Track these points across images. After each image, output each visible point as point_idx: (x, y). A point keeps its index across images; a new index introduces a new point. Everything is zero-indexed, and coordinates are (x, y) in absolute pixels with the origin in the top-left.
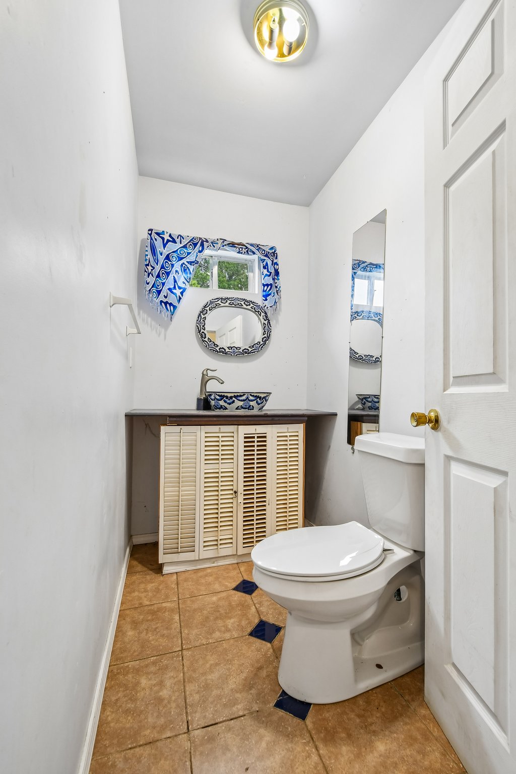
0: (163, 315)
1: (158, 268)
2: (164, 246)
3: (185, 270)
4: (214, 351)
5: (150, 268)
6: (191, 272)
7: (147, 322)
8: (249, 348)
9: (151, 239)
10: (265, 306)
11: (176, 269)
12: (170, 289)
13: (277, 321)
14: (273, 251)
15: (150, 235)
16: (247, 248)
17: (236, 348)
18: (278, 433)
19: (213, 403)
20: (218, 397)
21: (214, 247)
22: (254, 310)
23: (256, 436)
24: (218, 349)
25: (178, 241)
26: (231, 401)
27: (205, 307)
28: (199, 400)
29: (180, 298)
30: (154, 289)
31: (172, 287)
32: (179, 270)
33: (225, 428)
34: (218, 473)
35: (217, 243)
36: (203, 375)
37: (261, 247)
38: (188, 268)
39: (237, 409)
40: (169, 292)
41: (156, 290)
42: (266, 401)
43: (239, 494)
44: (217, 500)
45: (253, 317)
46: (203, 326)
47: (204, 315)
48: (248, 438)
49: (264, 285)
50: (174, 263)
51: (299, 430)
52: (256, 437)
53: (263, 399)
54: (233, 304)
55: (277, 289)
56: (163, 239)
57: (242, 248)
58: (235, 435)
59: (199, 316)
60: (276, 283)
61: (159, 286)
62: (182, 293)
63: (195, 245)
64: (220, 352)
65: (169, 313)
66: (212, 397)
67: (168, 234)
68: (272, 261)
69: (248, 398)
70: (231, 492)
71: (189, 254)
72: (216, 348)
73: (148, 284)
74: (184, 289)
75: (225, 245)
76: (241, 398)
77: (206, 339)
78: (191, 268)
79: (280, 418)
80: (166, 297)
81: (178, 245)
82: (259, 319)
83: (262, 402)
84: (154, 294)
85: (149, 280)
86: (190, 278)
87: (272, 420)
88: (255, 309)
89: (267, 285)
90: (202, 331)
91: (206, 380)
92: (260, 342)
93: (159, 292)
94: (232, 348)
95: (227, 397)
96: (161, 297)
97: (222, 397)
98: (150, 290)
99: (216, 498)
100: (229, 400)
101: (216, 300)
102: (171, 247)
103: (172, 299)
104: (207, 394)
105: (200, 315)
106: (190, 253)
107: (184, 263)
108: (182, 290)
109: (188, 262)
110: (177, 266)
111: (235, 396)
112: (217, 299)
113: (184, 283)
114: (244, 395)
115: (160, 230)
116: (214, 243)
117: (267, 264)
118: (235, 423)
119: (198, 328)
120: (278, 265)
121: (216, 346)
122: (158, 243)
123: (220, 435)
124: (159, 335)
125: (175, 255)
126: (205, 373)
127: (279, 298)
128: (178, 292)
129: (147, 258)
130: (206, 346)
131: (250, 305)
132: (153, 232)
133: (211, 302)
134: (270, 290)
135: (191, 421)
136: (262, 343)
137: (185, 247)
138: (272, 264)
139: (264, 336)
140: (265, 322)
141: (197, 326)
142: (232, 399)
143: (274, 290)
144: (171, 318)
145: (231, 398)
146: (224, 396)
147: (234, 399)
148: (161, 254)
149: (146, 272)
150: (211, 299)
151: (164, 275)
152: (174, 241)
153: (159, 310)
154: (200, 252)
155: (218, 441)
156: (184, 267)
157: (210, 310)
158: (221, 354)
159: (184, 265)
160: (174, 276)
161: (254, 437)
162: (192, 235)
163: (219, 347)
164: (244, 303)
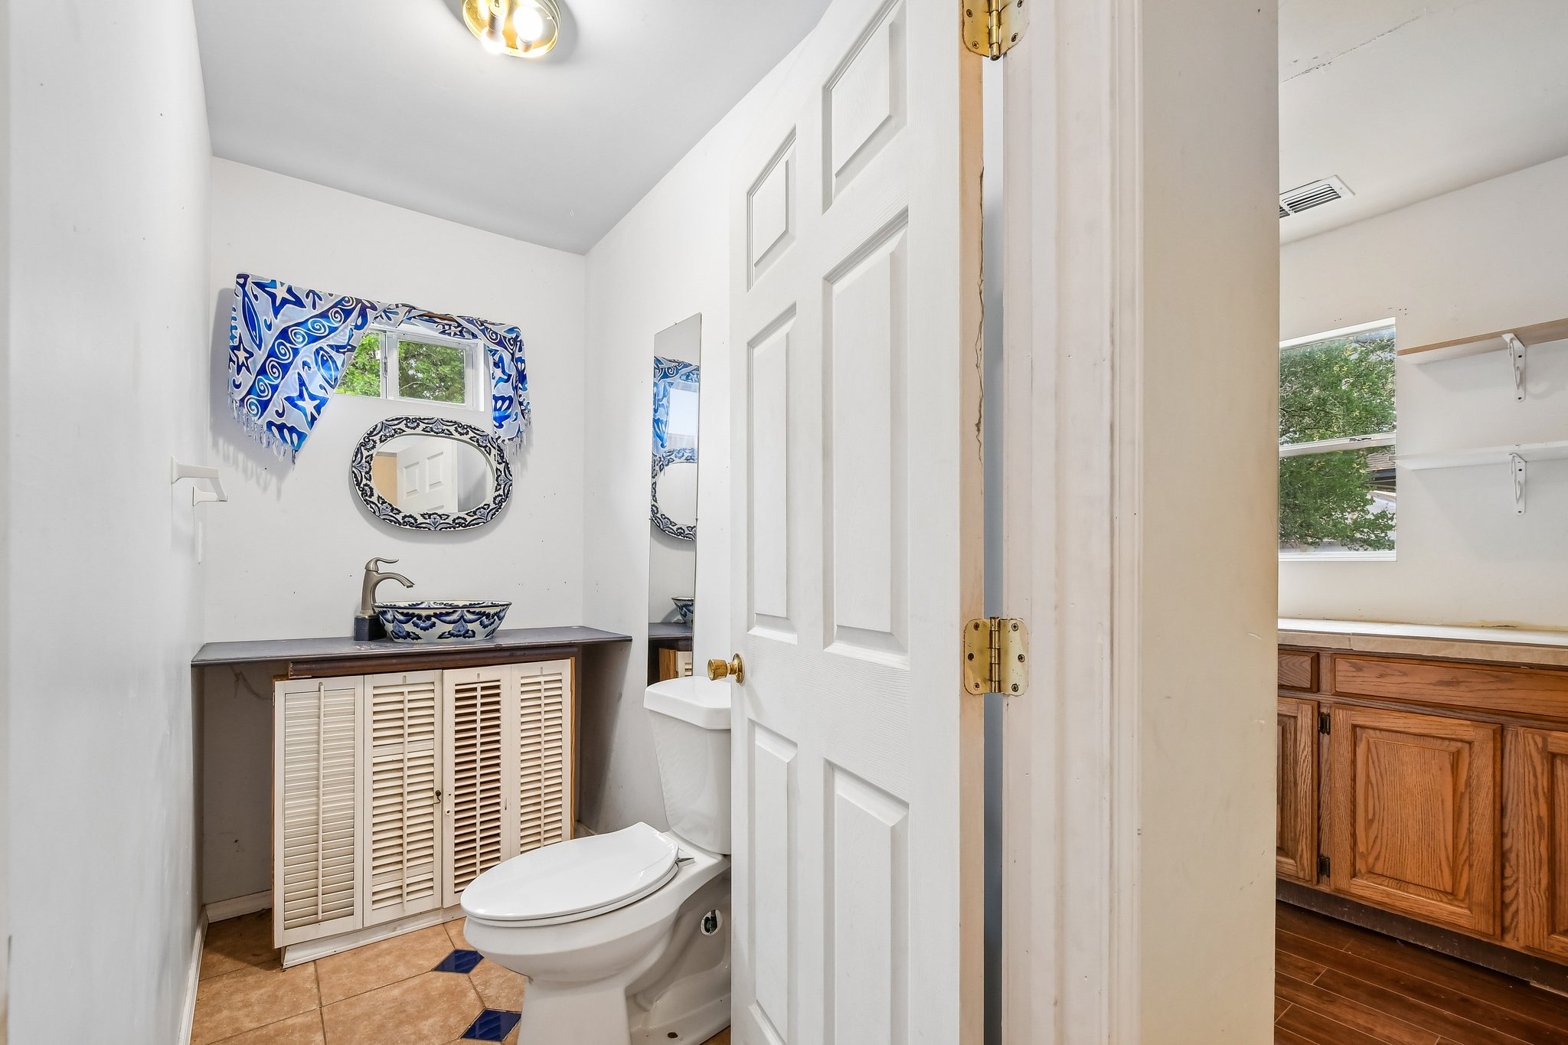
0: (275, 452)
1: (260, 356)
2: (276, 312)
3: (324, 361)
4: (391, 521)
5: (242, 355)
6: (339, 365)
7: (236, 462)
8: (466, 517)
9: (245, 294)
10: (499, 437)
11: (305, 359)
12: (289, 399)
13: (524, 465)
14: (514, 336)
15: (243, 286)
16: (459, 325)
17: (440, 516)
18: (522, 678)
19: (389, 627)
20: (401, 618)
21: (390, 319)
22: (476, 444)
23: (479, 686)
24: (399, 517)
25: (308, 302)
26: (428, 623)
27: (370, 434)
28: (359, 621)
29: (314, 419)
30: (253, 398)
31: (295, 394)
32: (311, 360)
33: (413, 677)
34: (402, 761)
35: (397, 313)
36: (368, 570)
37: (490, 326)
38: (331, 357)
39: (440, 637)
40: (287, 404)
41: (257, 400)
42: (500, 619)
43: (445, 795)
44: (401, 811)
45: (477, 455)
46: (367, 473)
47: (368, 450)
48: (464, 693)
49: (496, 399)
50: (298, 346)
51: (564, 670)
52: (479, 689)
53: (493, 617)
54: (432, 431)
55: (523, 408)
56: (273, 296)
57: (450, 325)
58: (437, 688)
59: (357, 453)
60: (520, 396)
61: (264, 391)
62: (318, 408)
63: (348, 313)
64: (405, 523)
65: (289, 447)
66: (389, 616)
67: (285, 288)
68: (513, 355)
69: (462, 617)
70: (431, 794)
71: (333, 330)
72: (397, 516)
73: (238, 386)
74: (323, 402)
75: (414, 317)
76: (448, 618)
77: (374, 499)
78: (339, 358)
79: (527, 652)
80: (280, 415)
81: (307, 312)
82: (488, 460)
83: (493, 623)
84: (253, 407)
85: (239, 379)
86: (336, 379)
87: (512, 656)
88: (477, 442)
89: (503, 399)
90: (364, 481)
91: (375, 581)
92: (489, 505)
93: (265, 405)
94: (430, 515)
95: (419, 617)
96: (270, 415)
97: (409, 617)
98: (242, 400)
99: (399, 808)
100: (424, 621)
101: (396, 422)
102: (291, 315)
103: (294, 418)
104: (377, 610)
105: (358, 451)
106: (336, 329)
107: (321, 348)
108: (318, 402)
109: (331, 346)
110: (307, 353)
111: (435, 615)
112: (397, 419)
113: (321, 387)
114: (454, 612)
115: (266, 278)
116: (389, 312)
117: (501, 358)
118: (437, 665)
119: (356, 477)
120: (523, 361)
121: (395, 511)
122: (262, 306)
123: (406, 690)
124: (265, 489)
125: (301, 330)
126: (372, 566)
127: (526, 425)
128: (309, 405)
129: (236, 333)
130: (374, 512)
131: (467, 433)
132: (249, 280)
133: (385, 426)
134: (508, 408)
135: (343, 667)
136: (493, 506)
137: (324, 315)
138: (512, 360)
139: (497, 493)
140: (499, 467)
141: (353, 472)
142: (430, 620)
143: (516, 409)
144: (294, 457)
145: (428, 618)
146: (413, 615)
147: (433, 619)
148: (269, 327)
149: (234, 362)
150: (383, 419)
151: (275, 370)
152: (299, 303)
153: (264, 441)
154: (358, 328)
155: (402, 702)
156: (323, 356)
157: (381, 442)
158: (408, 527)
159: (321, 352)
160: (299, 374)
161: (475, 689)
162: (340, 292)
163: (402, 515)
164: (456, 430)
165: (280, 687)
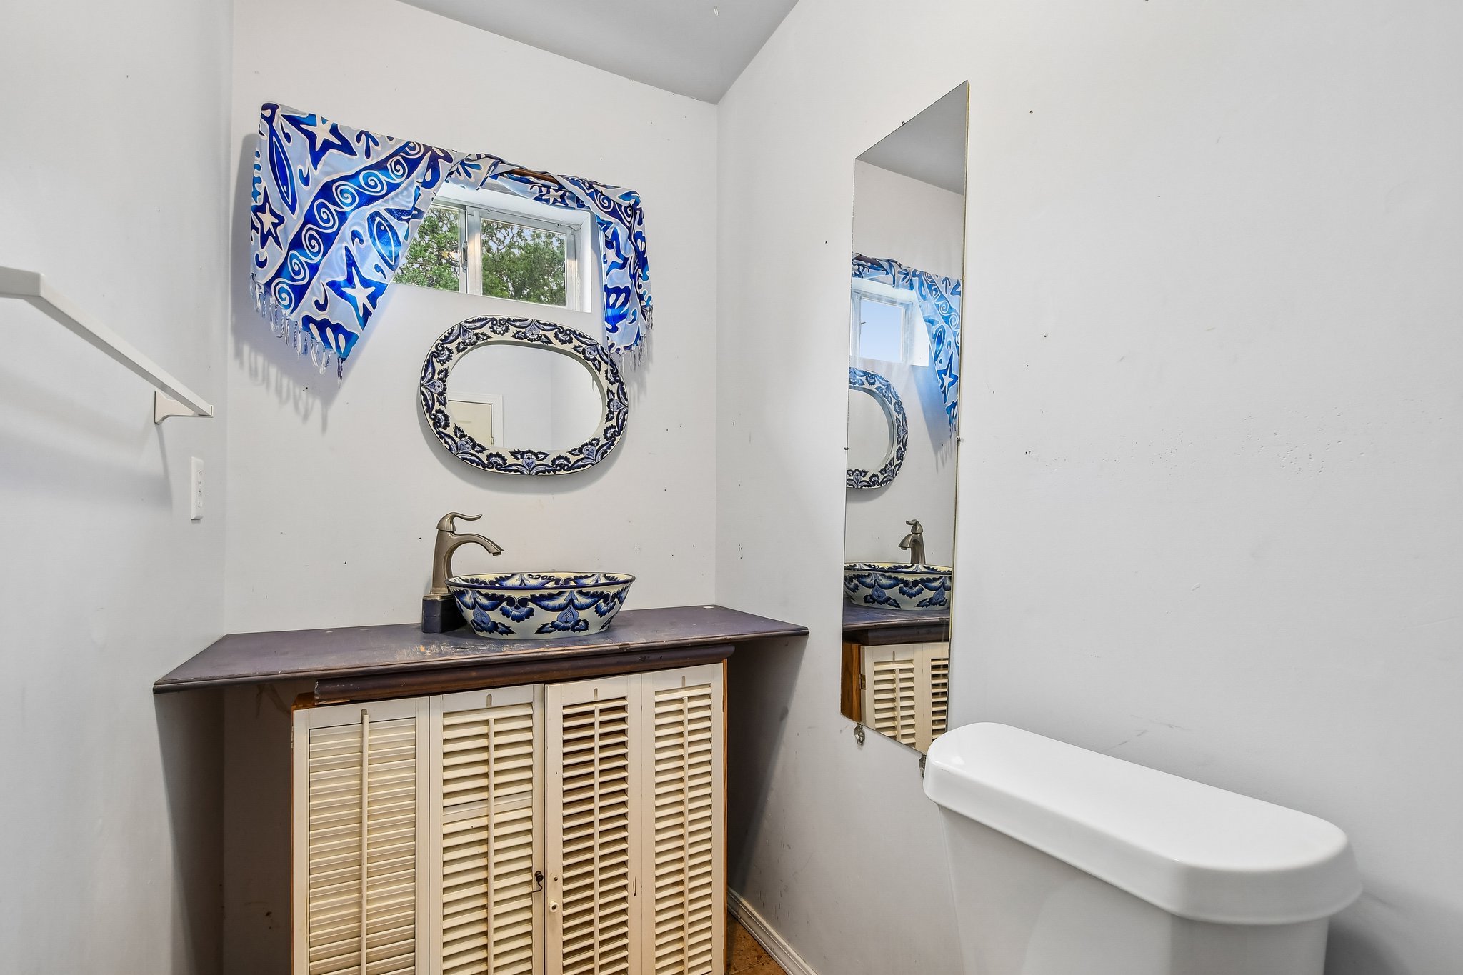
0: (314, 360)
1: (294, 222)
2: (316, 158)
3: (382, 232)
4: (472, 462)
5: (268, 220)
6: (401, 237)
7: (266, 379)
8: (569, 456)
9: (273, 133)
10: (613, 345)
11: (355, 228)
12: (333, 285)
13: (642, 386)
14: (632, 202)
15: (270, 120)
16: (561, 187)
17: (536, 455)
18: (657, 693)
19: (469, 614)
20: (485, 602)
21: (470, 176)
22: (581, 356)
23: (597, 708)
24: (483, 456)
25: (359, 147)
26: (524, 610)
27: (445, 340)
28: (428, 604)
29: (367, 313)
30: (284, 282)
31: (342, 278)
32: (363, 230)
33: (502, 695)
34: (485, 828)
35: (478, 167)
36: (441, 530)
37: (601, 189)
38: (391, 227)
39: (540, 631)
40: (330, 292)
41: (290, 286)
42: (621, 602)
43: (550, 880)
44: (485, 907)
45: (580, 373)
46: (441, 394)
47: (442, 362)
48: (575, 717)
49: (609, 291)
50: (346, 209)
51: (713, 678)
52: (597, 713)
53: (613, 599)
54: (525, 337)
55: (644, 303)
56: (312, 137)
57: (549, 187)
58: (537, 712)
59: (427, 366)
60: (640, 287)
61: (298, 273)
62: (373, 298)
63: (413, 164)
64: (491, 465)
65: (333, 354)
66: (468, 599)
67: (328, 126)
68: (630, 229)
69: (571, 600)
70: (528, 877)
71: (393, 187)
72: (480, 455)
73: (262, 264)
74: (381, 289)
75: (502, 174)
76: (552, 603)
77: (450, 431)
78: (401, 228)
79: (664, 655)
80: (322, 307)
81: (358, 162)
82: (596, 378)
83: (612, 608)
84: (284, 295)
85: (264, 253)
86: (397, 256)
87: (643, 660)
88: (584, 352)
89: (618, 291)
90: (437, 406)
91: (450, 545)
92: (598, 440)
93: (300, 292)
94: (523, 454)
95: (511, 601)
96: (307, 306)
97: (496, 601)
98: (268, 284)
99: (482, 902)
100: (517, 608)
101: (478, 324)
102: (336, 164)
103: (340, 313)
104: (453, 589)
105: (429, 364)
106: (398, 186)
107: (377, 214)
108: (372, 289)
109: (390, 211)
110: (358, 219)
111: (534, 599)
112: (479, 320)
113: (378, 269)
114: (561, 593)
115: (302, 110)
116: (470, 166)
117: (615, 234)
118: (536, 678)
119: (426, 399)
120: (643, 240)
121: (478, 448)
122: (296, 150)
123: (491, 716)
124: (306, 417)
125: (350, 187)
126: (446, 524)
127: (647, 328)
128: (360, 294)
129: (260, 188)
130: (450, 450)
131: (570, 341)
132: (278, 113)
133: (463, 330)
134: (624, 304)
135: (397, 686)
136: (603, 441)
137: (381, 166)
138: (629, 238)
139: (609, 424)
140: (612, 388)
141: (422, 393)
142: (525, 605)
143: (635, 305)
144: (340, 368)
145: (523, 602)
146: (502, 599)
147: (531, 605)
148: (306, 181)
149: (257, 229)
150: (462, 320)
151: (314, 242)
152: (346, 148)
153: (299, 345)
154: (427, 185)
155: (485, 736)
156: (380, 224)
157: (459, 351)
158: (494, 470)
159: (378, 219)
160: (347, 249)
161: (592, 713)
162: (403, 136)
163: (487, 453)
164: (556, 337)
165: (301, 718)
